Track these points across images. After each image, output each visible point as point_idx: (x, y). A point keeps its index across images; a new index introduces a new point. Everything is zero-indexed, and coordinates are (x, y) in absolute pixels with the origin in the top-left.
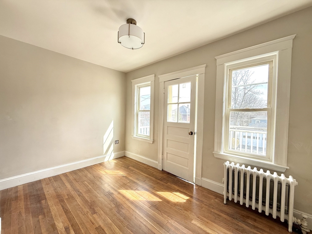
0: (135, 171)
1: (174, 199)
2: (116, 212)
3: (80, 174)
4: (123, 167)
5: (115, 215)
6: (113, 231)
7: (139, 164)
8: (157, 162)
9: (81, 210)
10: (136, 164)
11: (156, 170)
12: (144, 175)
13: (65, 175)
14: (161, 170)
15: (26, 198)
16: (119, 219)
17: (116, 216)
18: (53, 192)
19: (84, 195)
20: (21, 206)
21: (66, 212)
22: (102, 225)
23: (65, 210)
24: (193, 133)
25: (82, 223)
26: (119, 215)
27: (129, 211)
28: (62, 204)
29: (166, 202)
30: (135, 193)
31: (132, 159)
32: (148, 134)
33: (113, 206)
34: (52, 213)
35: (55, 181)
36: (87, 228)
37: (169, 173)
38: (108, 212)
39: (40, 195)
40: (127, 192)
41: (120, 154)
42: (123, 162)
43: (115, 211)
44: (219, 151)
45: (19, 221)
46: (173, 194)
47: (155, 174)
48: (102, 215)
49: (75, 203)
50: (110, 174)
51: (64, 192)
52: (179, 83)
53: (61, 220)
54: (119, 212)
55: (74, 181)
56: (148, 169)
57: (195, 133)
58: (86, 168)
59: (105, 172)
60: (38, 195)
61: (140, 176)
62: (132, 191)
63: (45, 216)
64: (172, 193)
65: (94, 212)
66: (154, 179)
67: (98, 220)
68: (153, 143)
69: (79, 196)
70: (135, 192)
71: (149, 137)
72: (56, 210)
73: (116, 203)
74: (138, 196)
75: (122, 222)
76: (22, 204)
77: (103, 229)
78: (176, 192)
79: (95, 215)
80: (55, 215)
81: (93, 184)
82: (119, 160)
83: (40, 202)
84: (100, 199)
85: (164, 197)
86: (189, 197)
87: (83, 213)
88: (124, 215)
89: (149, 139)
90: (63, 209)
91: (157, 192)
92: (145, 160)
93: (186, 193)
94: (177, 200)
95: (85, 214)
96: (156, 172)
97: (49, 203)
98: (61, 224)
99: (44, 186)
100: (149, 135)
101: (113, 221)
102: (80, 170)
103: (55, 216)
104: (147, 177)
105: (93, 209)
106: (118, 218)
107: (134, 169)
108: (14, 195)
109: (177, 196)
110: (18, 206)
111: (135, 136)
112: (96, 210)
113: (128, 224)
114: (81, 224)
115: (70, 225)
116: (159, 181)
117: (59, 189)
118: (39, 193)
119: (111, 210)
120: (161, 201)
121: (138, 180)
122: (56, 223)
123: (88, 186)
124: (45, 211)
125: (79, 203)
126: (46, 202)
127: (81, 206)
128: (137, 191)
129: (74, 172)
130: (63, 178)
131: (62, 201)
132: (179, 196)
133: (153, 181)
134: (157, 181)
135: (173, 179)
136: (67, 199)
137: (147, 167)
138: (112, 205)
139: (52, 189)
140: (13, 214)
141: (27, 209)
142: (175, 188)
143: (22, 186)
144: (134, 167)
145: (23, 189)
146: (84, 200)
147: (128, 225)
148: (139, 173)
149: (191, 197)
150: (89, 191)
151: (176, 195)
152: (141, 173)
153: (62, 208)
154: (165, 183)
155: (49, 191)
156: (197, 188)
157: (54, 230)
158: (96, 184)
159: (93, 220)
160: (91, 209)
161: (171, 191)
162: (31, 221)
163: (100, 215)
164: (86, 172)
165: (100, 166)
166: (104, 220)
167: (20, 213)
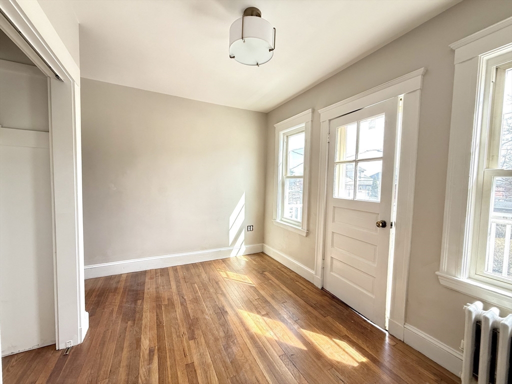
0: (273, 281)
1: (332, 353)
2: (222, 347)
3: (193, 271)
4: (256, 270)
5: (219, 351)
6: (209, 379)
7: (283, 269)
8: (313, 272)
9: (176, 327)
10: (278, 268)
11: (310, 287)
12: (286, 292)
13: (175, 269)
14: (320, 287)
15: (124, 292)
16: (224, 361)
17: (221, 354)
18: (154, 290)
19: (188, 306)
20: (116, 301)
21: (159, 325)
22: (196, 364)
23: (159, 322)
24: (388, 225)
25: (172, 350)
26: (226, 354)
27: (243, 352)
28: (158, 311)
29: (316, 355)
30: (261, 320)
31: (274, 259)
32: (299, 219)
33: (222, 334)
34: (143, 322)
35: (162, 275)
36: (175, 360)
37: (333, 297)
38: (211, 341)
39: (139, 292)
40: (249, 317)
41: (256, 248)
42: (257, 262)
43: (222, 343)
44: (453, 273)
45: (107, 322)
46: (333, 341)
47: (306, 293)
48: (201, 344)
49: (173, 315)
50: (233, 278)
51: (165, 295)
52: (358, 120)
53: (148, 336)
54: (227, 347)
55: (182, 281)
56: (297, 283)
57: (392, 225)
58: (203, 264)
59: (226, 273)
60: (137, 291)
61: (278, 292)
62: (258, 316)
63: (134, 323)
64: (331, 339)
65: (192, 337)
66: (302, 302)
67: (194, 351)
68: (306, 236)
69: (182, 304)
70: (263, 319)
71: (301, 225)
72: (149, 319)
73: (228, 330)
74: (265, 328)
75: (227, 368)
76: (118, 299)
77: (195, 371)
78: (340, 339)
79: (192, 342)
80: (145, 325)
81: (205, 290)
82: (253, 258)
83: (135, 301)
84: (207, 317)
85: (313, 343)
86: (368, 358)
87: (178, 334)
88: (233, 357)
89: (300, 228)
90: (157, 319)
91: (302, 329)
92: (294, 264)
93: (361, 348)
94: (339, 358)
95: (180, 335)
96: (309, 291)
97: (144, 306)
98: (148, 342)
99: (147, 280)
100: (301, 221)
101: (214, 362)
102: (195, 265)
103: (145, 328)
104: (290, 296)
105: (193, 331)
106: (222, 357)
107: (272, 277)
108: (114, 286)
109: (341, 350)
110: (114, 301)
111: (278, 220)
112: (196, 335)
113: (235, 376)
114: (170, 350)
115: (157, 347)
116: (310, 309)
117: (162, 288)
118: (139, 288)
119: (216, 340)
120: (305, 351)
121: (273, 299)
122: (143, 339)
123: (197, 292)
124: (137, 316)
125: (178, 316)
126: (142, 304)
127: (179, 321)
128: (265, 318)
129: (187, 267)
130: (171, 273)
131: (159, 307)
132: (346, 350)
133: (300, 305)
134: (306, 309)
135: (340, 311)
136: (166, 305)
137: (296, 278)
138: (220, 333)
139: (154, 286)
140: (106, 310)
141: (120, 307)
142: (340, 331)
143: (126, 275)
144: (272, 273)
145: (126, 280)
146: (186, 312)
147: (234, 378)
148: (279, 286)
149: (374, 360)
150: (196, 300)
151: (338, 345)
152: (281, 286)
153: (155, 318)
154: (321, 314)
155: (150, 288)
156: (393, 343)
157: (137, 349)
158: (209, 291)
159: (186, 349)
160: (190, 331)
161: (331, 334)
162: (119, 326)
163: (198, 344)
164: (201, 270)
165: (222, 263)
166: (202, 356)
167: (112, 311)
